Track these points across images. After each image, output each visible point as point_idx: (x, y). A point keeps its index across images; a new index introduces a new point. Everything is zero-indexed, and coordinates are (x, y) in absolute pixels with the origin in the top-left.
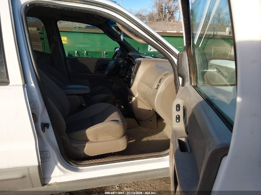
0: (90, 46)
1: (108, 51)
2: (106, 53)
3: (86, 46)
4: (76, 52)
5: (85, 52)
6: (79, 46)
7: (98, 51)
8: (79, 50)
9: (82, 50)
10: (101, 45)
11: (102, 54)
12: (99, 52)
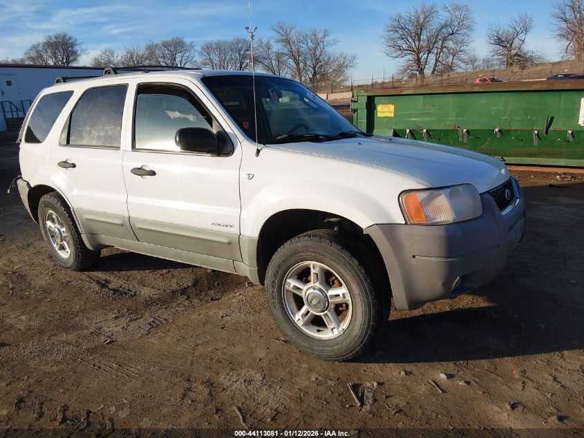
0: (434, 119)
1: (473, 128)
2: (467, 131)
3: (426, 119)
4: (408, 131)
5: (425, 131)
6: (414, 119)
7: (451, 128)
8: (413, 127)
9: (419, 127)
10: (456, 116)
11: (460, 133)
12: (452, 131)
